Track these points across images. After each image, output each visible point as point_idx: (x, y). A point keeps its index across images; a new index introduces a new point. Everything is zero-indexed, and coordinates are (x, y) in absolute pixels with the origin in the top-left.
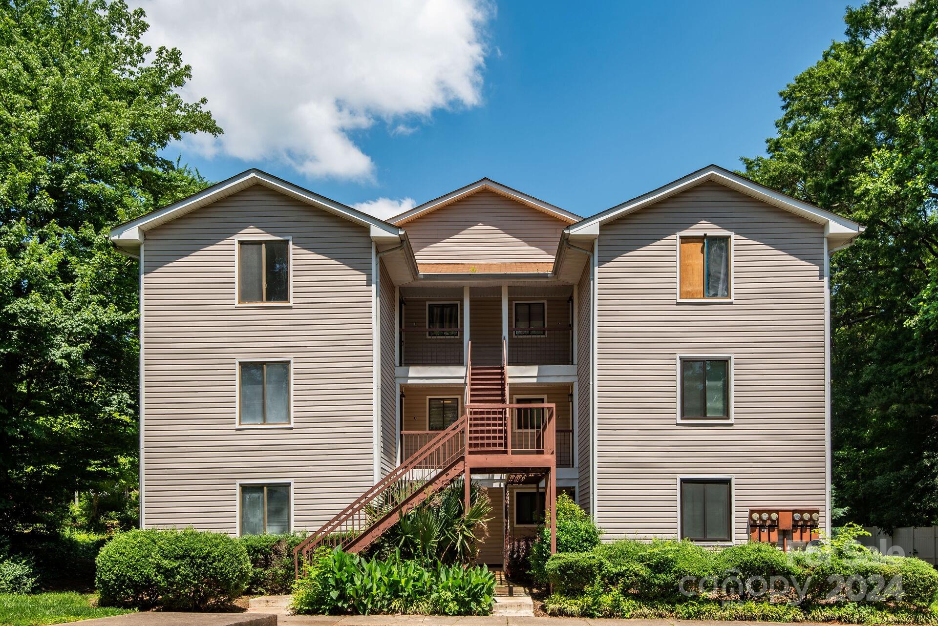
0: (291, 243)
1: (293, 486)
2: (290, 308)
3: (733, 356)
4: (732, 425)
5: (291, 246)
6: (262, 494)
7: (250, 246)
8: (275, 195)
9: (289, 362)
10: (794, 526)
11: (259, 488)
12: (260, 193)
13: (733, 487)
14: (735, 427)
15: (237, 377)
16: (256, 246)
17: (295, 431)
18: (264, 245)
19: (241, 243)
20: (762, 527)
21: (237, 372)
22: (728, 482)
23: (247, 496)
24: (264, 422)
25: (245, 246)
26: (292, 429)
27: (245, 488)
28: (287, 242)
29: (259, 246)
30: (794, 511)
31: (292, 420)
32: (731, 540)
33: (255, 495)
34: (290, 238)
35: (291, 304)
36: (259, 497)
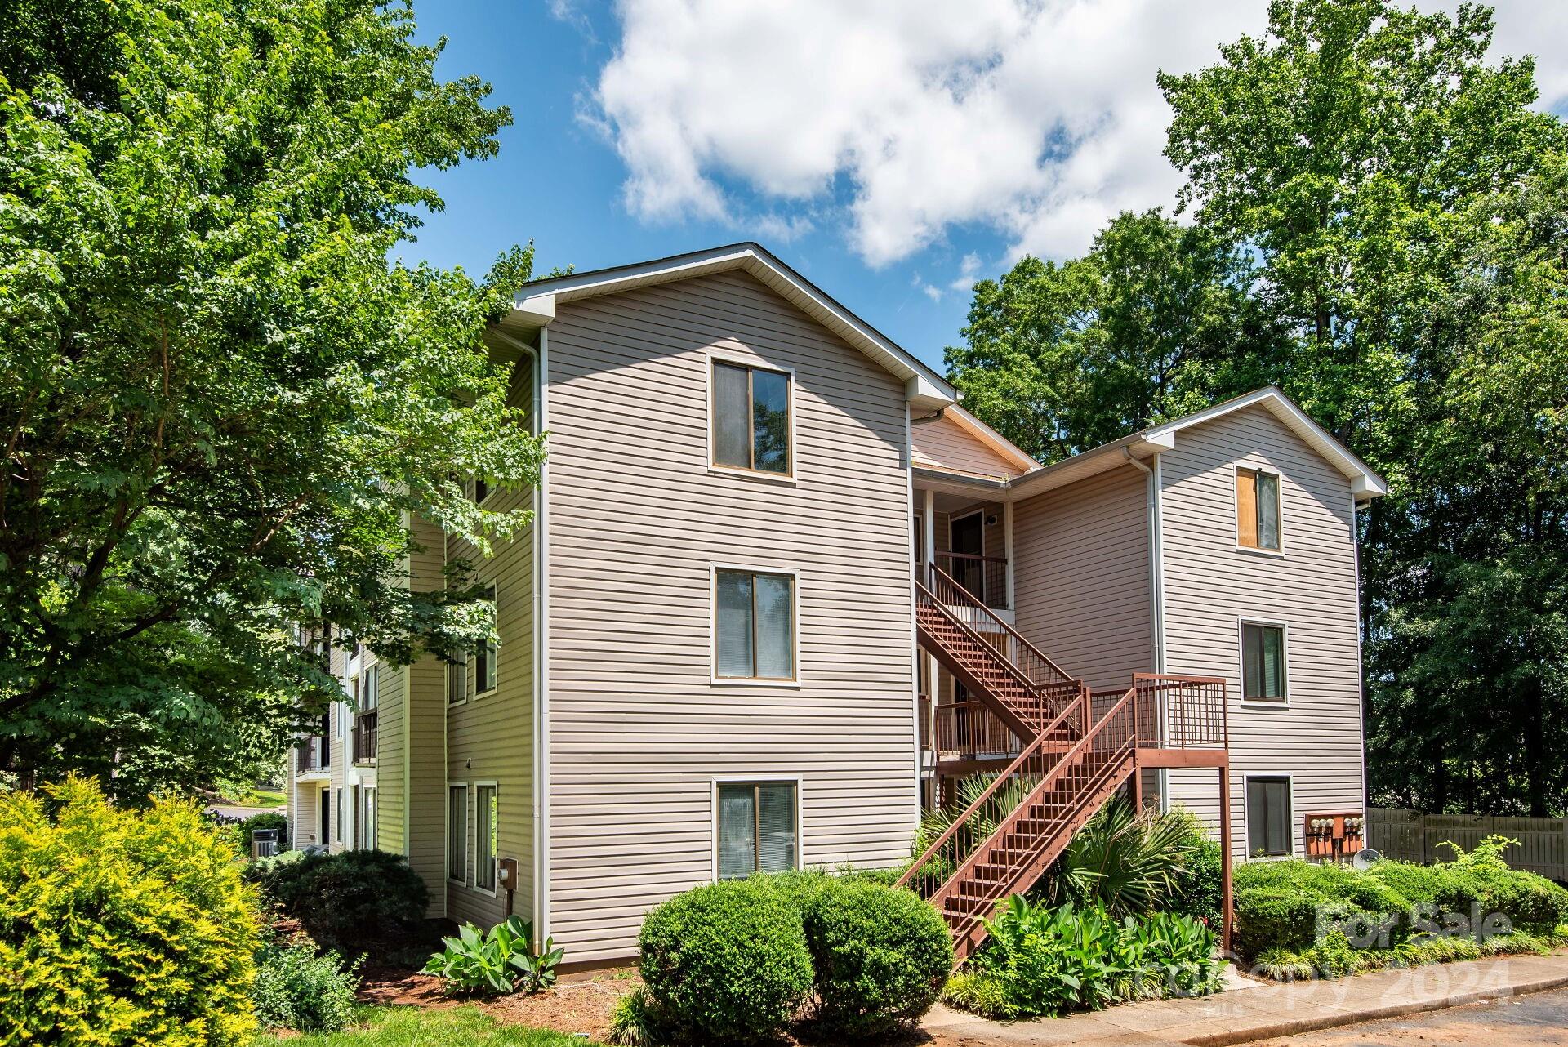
0: (793, 379)
1: (801, 785)
2: (792, 485)
3: (1287, 624)
4: (1287, 709)
5: (793, 384)
6: (749, 801)
7: (729, 371)
8: (765, 294)
9: (793, 576)
10: (1345, 833)
11: (746, 789)
12: (743, 284)
13: (1292, 786)
14: (1291, 712)
15: (713, 594)
16: (738, 373)
17: (802, 693)
18: (750, 373)
19: (716, 362)
20: (1318, 835)
21: (713, 584)
22: (1285, 781)
23: (726, 802)
24: (755, 675)
25: (720, 369)
26: (797, 689)
27: (726, 790)
28: (787, 375)
29: (743, 373)
30: (1346, 816)
31: (799, 674)
32: (1290, 853)
33: (739, 801)
34: (792, 371)
35: (793, 480)
36: (745, 806)
